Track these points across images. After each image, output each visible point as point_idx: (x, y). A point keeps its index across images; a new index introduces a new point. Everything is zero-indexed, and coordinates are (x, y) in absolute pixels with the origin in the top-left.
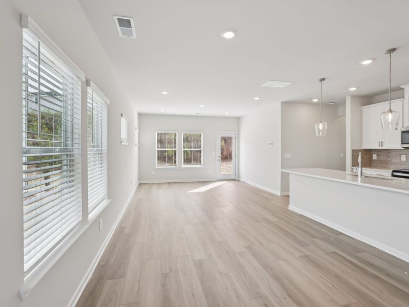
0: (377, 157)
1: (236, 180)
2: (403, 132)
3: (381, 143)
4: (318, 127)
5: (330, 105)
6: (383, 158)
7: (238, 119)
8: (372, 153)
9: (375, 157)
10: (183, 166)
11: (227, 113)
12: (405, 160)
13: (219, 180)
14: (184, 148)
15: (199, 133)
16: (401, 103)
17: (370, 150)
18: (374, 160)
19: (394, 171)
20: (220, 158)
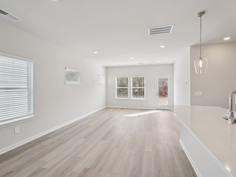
10: (132, 99)
11: (158, 62)
13: (157, 109)
14: (133, 87)
15: (142, 77)
20: (158, 94)
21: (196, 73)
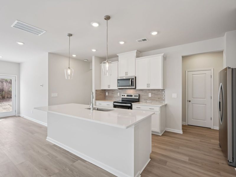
0: (108, 94)
1: (16, 116)
2: (118, 80)
3: (109, 86)
4: (67, 72)
5: (84, 61)
6: (110, 94)
7: (19, 64)
8: (106, 91)
9: (107, 94)
12: (119, 95)
16: (117, 64)
17: (105, 90)
18: (107, 96)
19: (114, 102)
21: (66, 78)
